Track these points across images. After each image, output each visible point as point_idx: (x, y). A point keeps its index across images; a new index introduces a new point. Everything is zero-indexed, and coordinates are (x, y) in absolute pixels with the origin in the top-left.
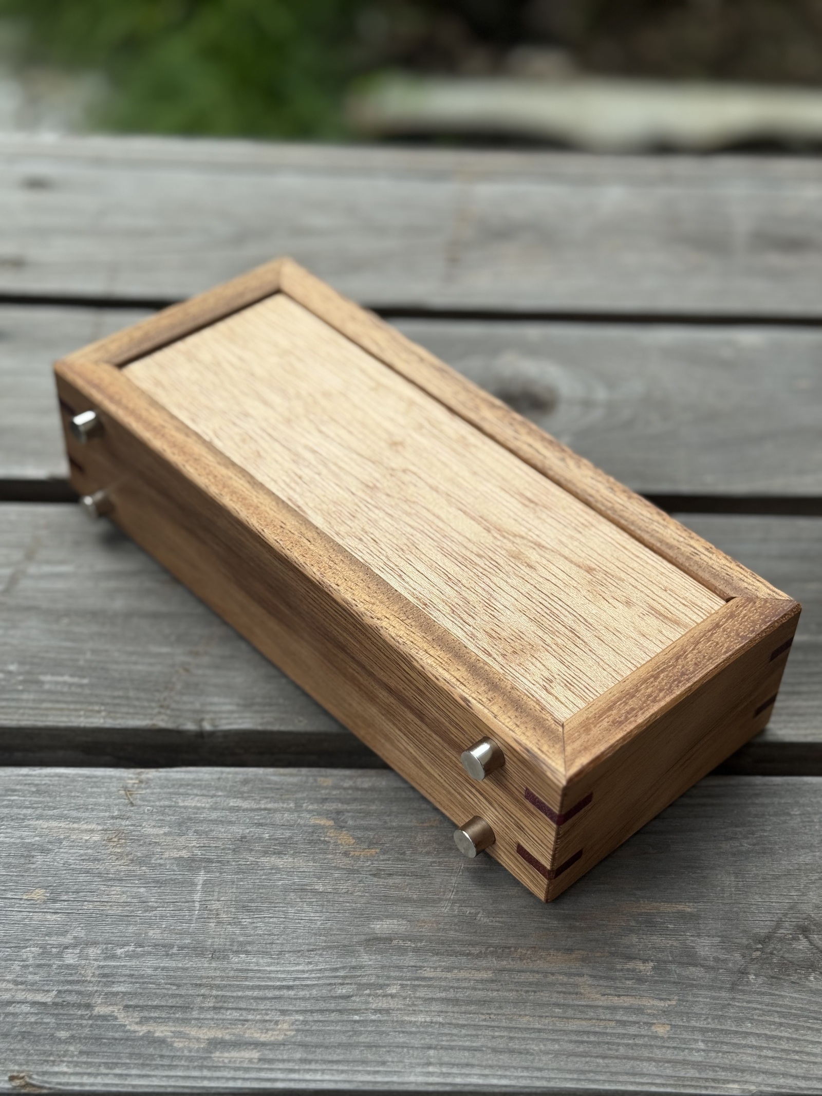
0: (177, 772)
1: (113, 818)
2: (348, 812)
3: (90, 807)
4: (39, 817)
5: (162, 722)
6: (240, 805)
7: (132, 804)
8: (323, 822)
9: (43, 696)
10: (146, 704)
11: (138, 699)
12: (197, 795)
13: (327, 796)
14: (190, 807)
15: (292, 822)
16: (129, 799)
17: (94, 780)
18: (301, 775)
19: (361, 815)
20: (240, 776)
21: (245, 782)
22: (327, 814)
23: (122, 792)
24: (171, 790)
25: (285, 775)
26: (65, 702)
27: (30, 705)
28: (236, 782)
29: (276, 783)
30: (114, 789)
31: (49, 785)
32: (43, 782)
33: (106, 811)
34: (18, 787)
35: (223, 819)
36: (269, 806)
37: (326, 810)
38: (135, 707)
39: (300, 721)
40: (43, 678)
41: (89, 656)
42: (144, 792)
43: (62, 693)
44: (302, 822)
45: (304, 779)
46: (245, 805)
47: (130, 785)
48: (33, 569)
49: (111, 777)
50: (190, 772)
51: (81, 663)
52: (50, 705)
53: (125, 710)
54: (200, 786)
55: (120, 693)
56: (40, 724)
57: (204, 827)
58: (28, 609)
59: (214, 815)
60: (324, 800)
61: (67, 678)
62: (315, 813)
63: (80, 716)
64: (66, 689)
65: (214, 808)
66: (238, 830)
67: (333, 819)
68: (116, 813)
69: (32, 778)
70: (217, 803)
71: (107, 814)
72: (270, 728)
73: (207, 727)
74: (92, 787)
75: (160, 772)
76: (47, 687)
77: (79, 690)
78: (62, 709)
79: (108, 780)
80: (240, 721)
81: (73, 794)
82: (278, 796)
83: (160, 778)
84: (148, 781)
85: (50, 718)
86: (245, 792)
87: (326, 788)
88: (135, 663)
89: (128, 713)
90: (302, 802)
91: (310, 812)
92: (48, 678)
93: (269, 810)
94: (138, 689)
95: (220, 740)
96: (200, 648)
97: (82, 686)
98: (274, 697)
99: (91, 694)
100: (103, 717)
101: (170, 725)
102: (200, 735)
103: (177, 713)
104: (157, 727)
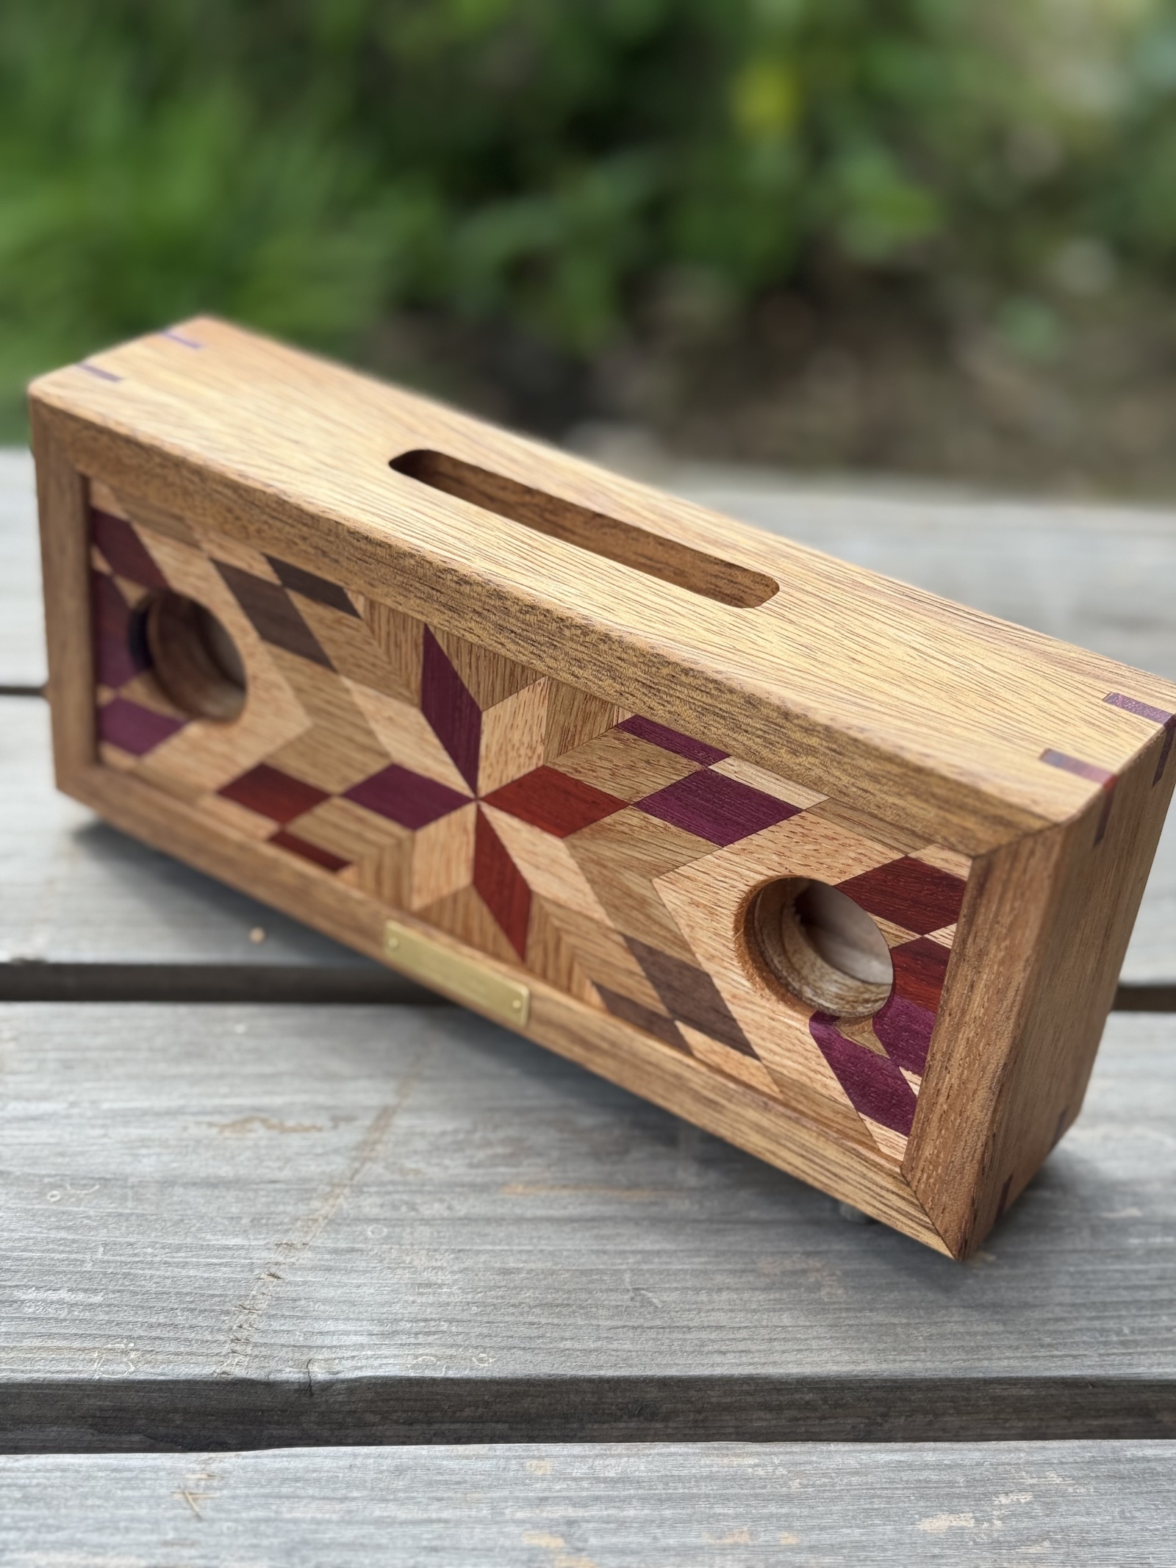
0: (274, 1456)
1: (166, 1544)
2: (588, 1521)
3: (122, 1524)
5: (240, 1368)
6: (393, 1514)
7: (199, 1518)
8: (545, 1541)
9: (23, 1328)
10: (207, 1336)
11: (194, 1328)
13: (546, 1494)
14: (304, 1521)
15: (490, 1544)
16: (192, 1508)
18: (495, 1457)
19: (612, 1526)
20: (389, 1461)
21: (399, 1471)
22: (550, 1526)
23: (178, 1497)
24: (267, 1491)
25: (467, 1457)
26: (64, 1337)
28: (381, 1472)
29: (452, 1472)
30: (163, 1491)
31: (46, 1488)
32: (35, 1482)
33: (152, 1531)
35: (366, 1541)
36: (445, 1514)
37: (547, 1519)
38: (188, 1342)
39: (481, 1360)
40: (19, 1294)
41: (100, 1254)
42: (218, 1494)
43: (58, 1321)
44: (508, 1543)
45: (502, 1463)
46: (402, 1513)
47: (191, 1483)
49: (156, 1470)
50: (297, 1456)
52: (37, 1343)
53: (171, 1347)
54: (318, 1480)
55: (159, 1318)
56: (21, 1377)
60: (542, 1501)
61: (64, 1294)
62: (528, 1526)
63: (92, 1360)
64: (63, 1314)
67: (563, 1536)
68: (171, 1535)
70: (350, 1512)
71: (154, 1538)
72: (429, 1373)
73: (319, 1373)
74: (122, 1489)
75: (244, 1458)
76: (29, 1310)
77: (87, 1315)
78: (58, 1349)
79: (153, 1476)
80: (376, 1363)
81: (90, 1502)
82: (459, 1495)
83: (244, 1468)
84: (224, 1475)
85: (39, 1366)
86: (399, 1490)
87: (542, 1479)
88: (185, 1265)
89: (177, 1354)
90: (503, 1505)
91: (519, 1523)
92: (31, 1295)
93: (446, 1521)
94: (192, 1310)
95: (340, 1398)
96: (294, 1237)
97: (91, 1307)
98: (432, 1320)
99: (109, 1322)
100: (132, 1361)
101: (254, 1374)
102: (308, 1389)
103: (264, 1351)
104: (230, 1377)
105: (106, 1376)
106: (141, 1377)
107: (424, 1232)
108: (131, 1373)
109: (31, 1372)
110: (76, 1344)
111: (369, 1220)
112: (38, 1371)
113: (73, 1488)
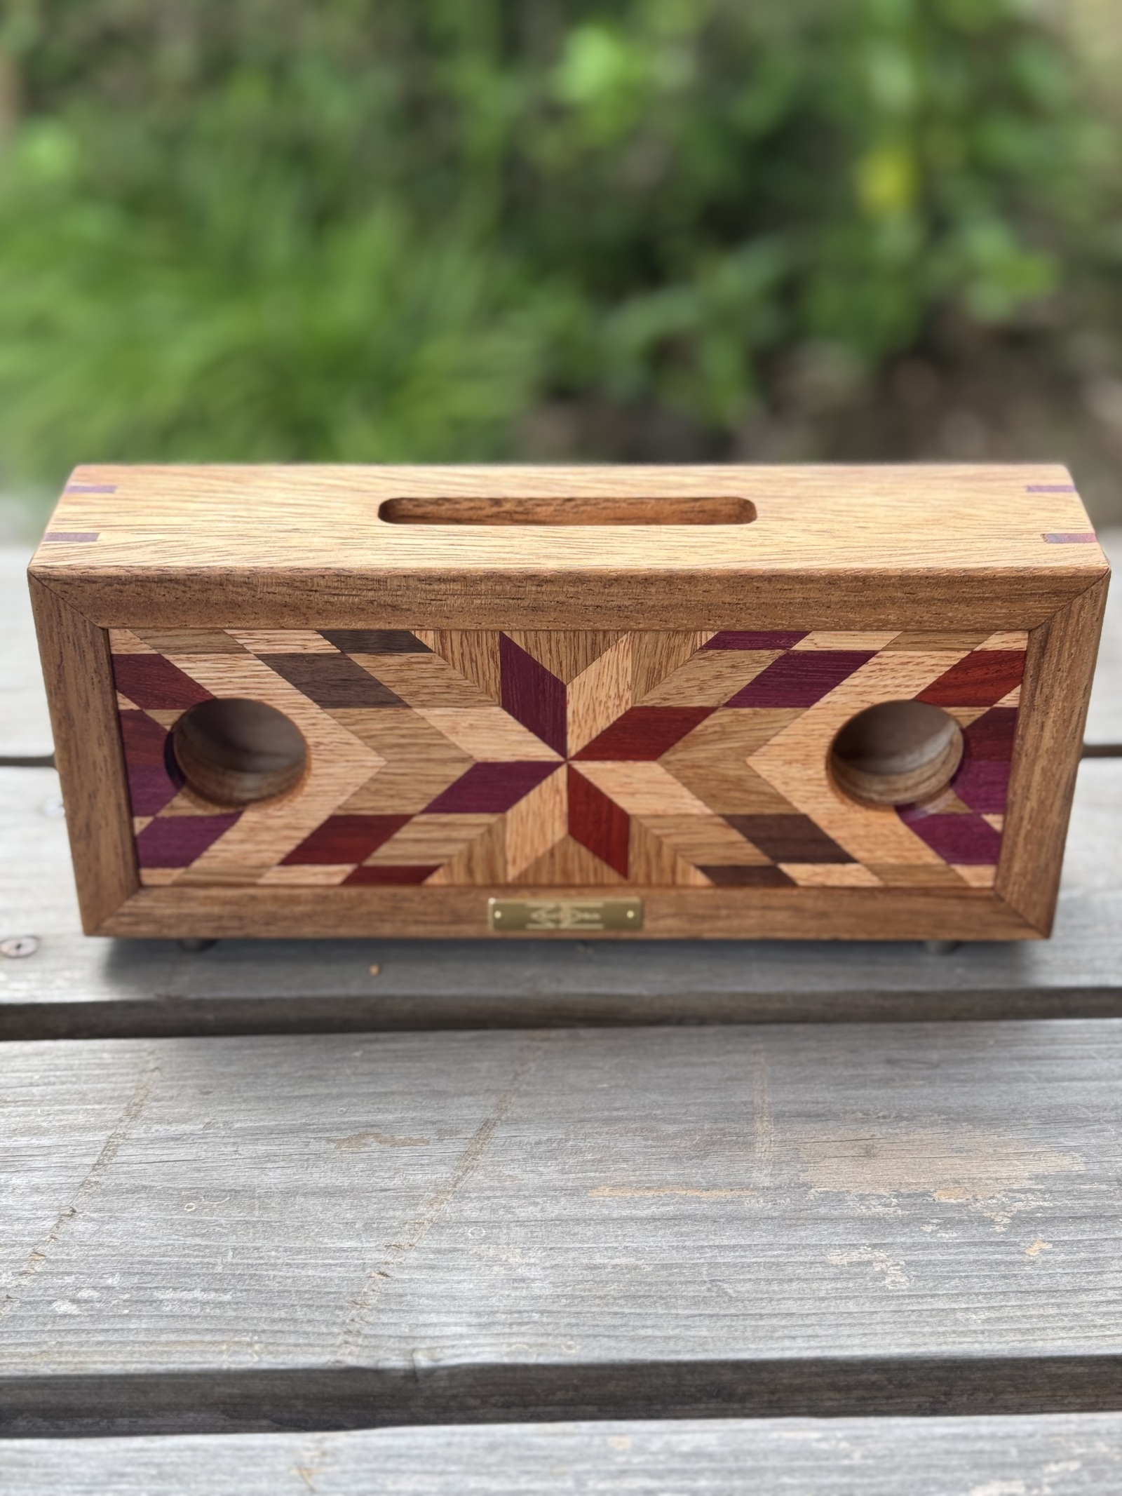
0: (381, 1435)
5: (352, 1357)
6: (486, 1485)
7: (312, 1491)
9: (162, 1324)
10: (324, 1330)
11: (310, 1322)
12: (415, 1472)
13: (626, 1467)
14: (406, 1492)
17: (250, 1453)
18: (580, 1433)
20: (483, 1438)
21: (492, 1448)
23: (295, 1472)
24: (374, 1466)
25: (555, 1435)
26: (197, 1332)
27: (142, 1338)
28: (476, 1448)
29: (541, 1448)
31: (177, 1465)
32: (168, 1460)
36: (534, 1486)
37: (626, 1489)
38: (306, 1334)
39: (570, 1347)
40: (159, 1295)
41: (230, 1258)
42: (329, 1469)
43: (191, 1317)
45: (586, 1439)
47: (306, 1460)
49: (275, 1448)
50: (401, 1435)
51: (219, 1269)
52: (173, 1337)
53: (292, 1340)
54: (419, 1457)
55: (282, 1314)
56: (159, 1368)
58: (134, 1190)
60: (623, 1473)
61: (198, 1294)
63: (221, 1352)
64: (196, 1311)
69: (149, 1454)
72: (522, 1360)
73: (423, 1361)
74: (246, 1465)
75: (354, 1437)
76: (167, 1309)
77: (217, 1312)
78: (192, 1343)
80: (474, 1351)
81: (216, 1478)
82: (546, 1469)
83: (354, 1447)
84: (335, 1453)
85: (175, 1358)
86: (492, 1465)
87: (623, 1453)
88: (304, 1266)
89: (297, 1345)
90: (586, 1477)
92: (169, 1294)
94: (310, 1306)
95: (442, 1384)
96: (402, 1240)
97: (221, 1304)
98: (525, 1311)
99: (236, 1318)
100: (256, 1352)
101: (364, 1362)
102: (413, 1375)
103: (373, 1341)
104: (343, 1366)
105: (233, 1366)
106: (264, 1366)
107: (519, 1233)
108: (255, 1363)
109: (167, 1363)
110: (208, 1338)
111: (469, 1223)
112: (174, 1362)
113: (203, 1465)
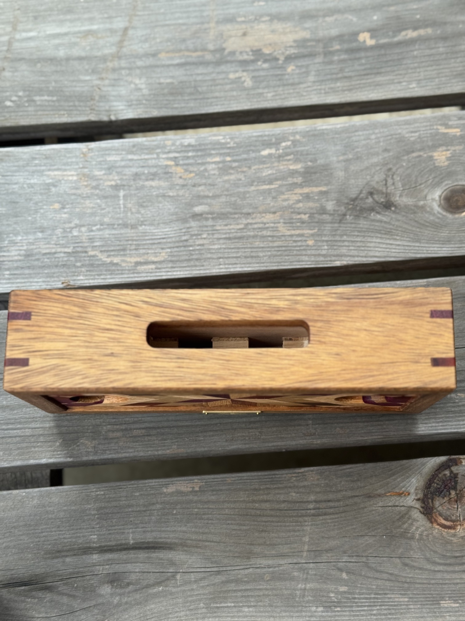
1: (80, 168)
2: (180, 157)
3: (69, 163)
4: (49, 170)
6: (133, 158)
7: (87, 161)
8: (169, 163)
9: (37, 108)
10: (84, 109)
11: (80, 106)
12: (114, 154)
14: (112, 161)
15: (156, 164)
16: (85, 159)
17: (69, 149)
18: (157, 141)
19: (186, 158)
22: (171, 159)
23: (82, 156)
24: (103, 153)
25: (150, 141)
26: (48, 111)
27: (33, 113)
29: (147, 145)
30: (78, 154)
31: (50, 155)
32: (47, 153)
33: (77, 165)
34: (37, 156)
35: (127, 165)
36: (146, 157)
37: (170, 157)
38: (79, 111)
39: (154, 112)
41: (53, 84)
42: (91, 154)
43: (46, 106)
44: (160, 164)
46: (135, 157)
47: (84, 152)
48: (18, 36)
49: (75, 148)
51: (51, 89)
52: (42, 113)
53: (75, 112)
54: (115, 149)
55: (71, 104)
56: (39, 123)
57: (119, 170)
58: (21, 60)
59: (123, 163)
60: (169, 152)
61: (46, 98)
62: (166, 159)
63: (55, 118)
65: (122, 160)
66: (134, 170)
67: (174, 161)
68: (81, 166)
69: (41, 151)
70: (123, 157)
71: (77, 167)
72: (141, 117)
73: (113, 118)
74: (68, 154)
76: (38, 103)
77: (53, 104)
78: (47, 115)
79: (75, 150)
80: (127, 114)
81: (61, 158)
84: (92, 149)
85: (43, 119)
87: (169, 146)
88: (76, 87)
90: (159, 154)
91: (163, 158)
93: (146, 159)
94: (79, 101)
96: (104, 75)
97: (53, 101)
98: (141, 100)
99: (59, 105)
101: (96, 119)
103: (98, 112)
104: (91, 121)
105: (60, 122)
106: (69, 121)
109: (41, 121)
110: (52, 113)
